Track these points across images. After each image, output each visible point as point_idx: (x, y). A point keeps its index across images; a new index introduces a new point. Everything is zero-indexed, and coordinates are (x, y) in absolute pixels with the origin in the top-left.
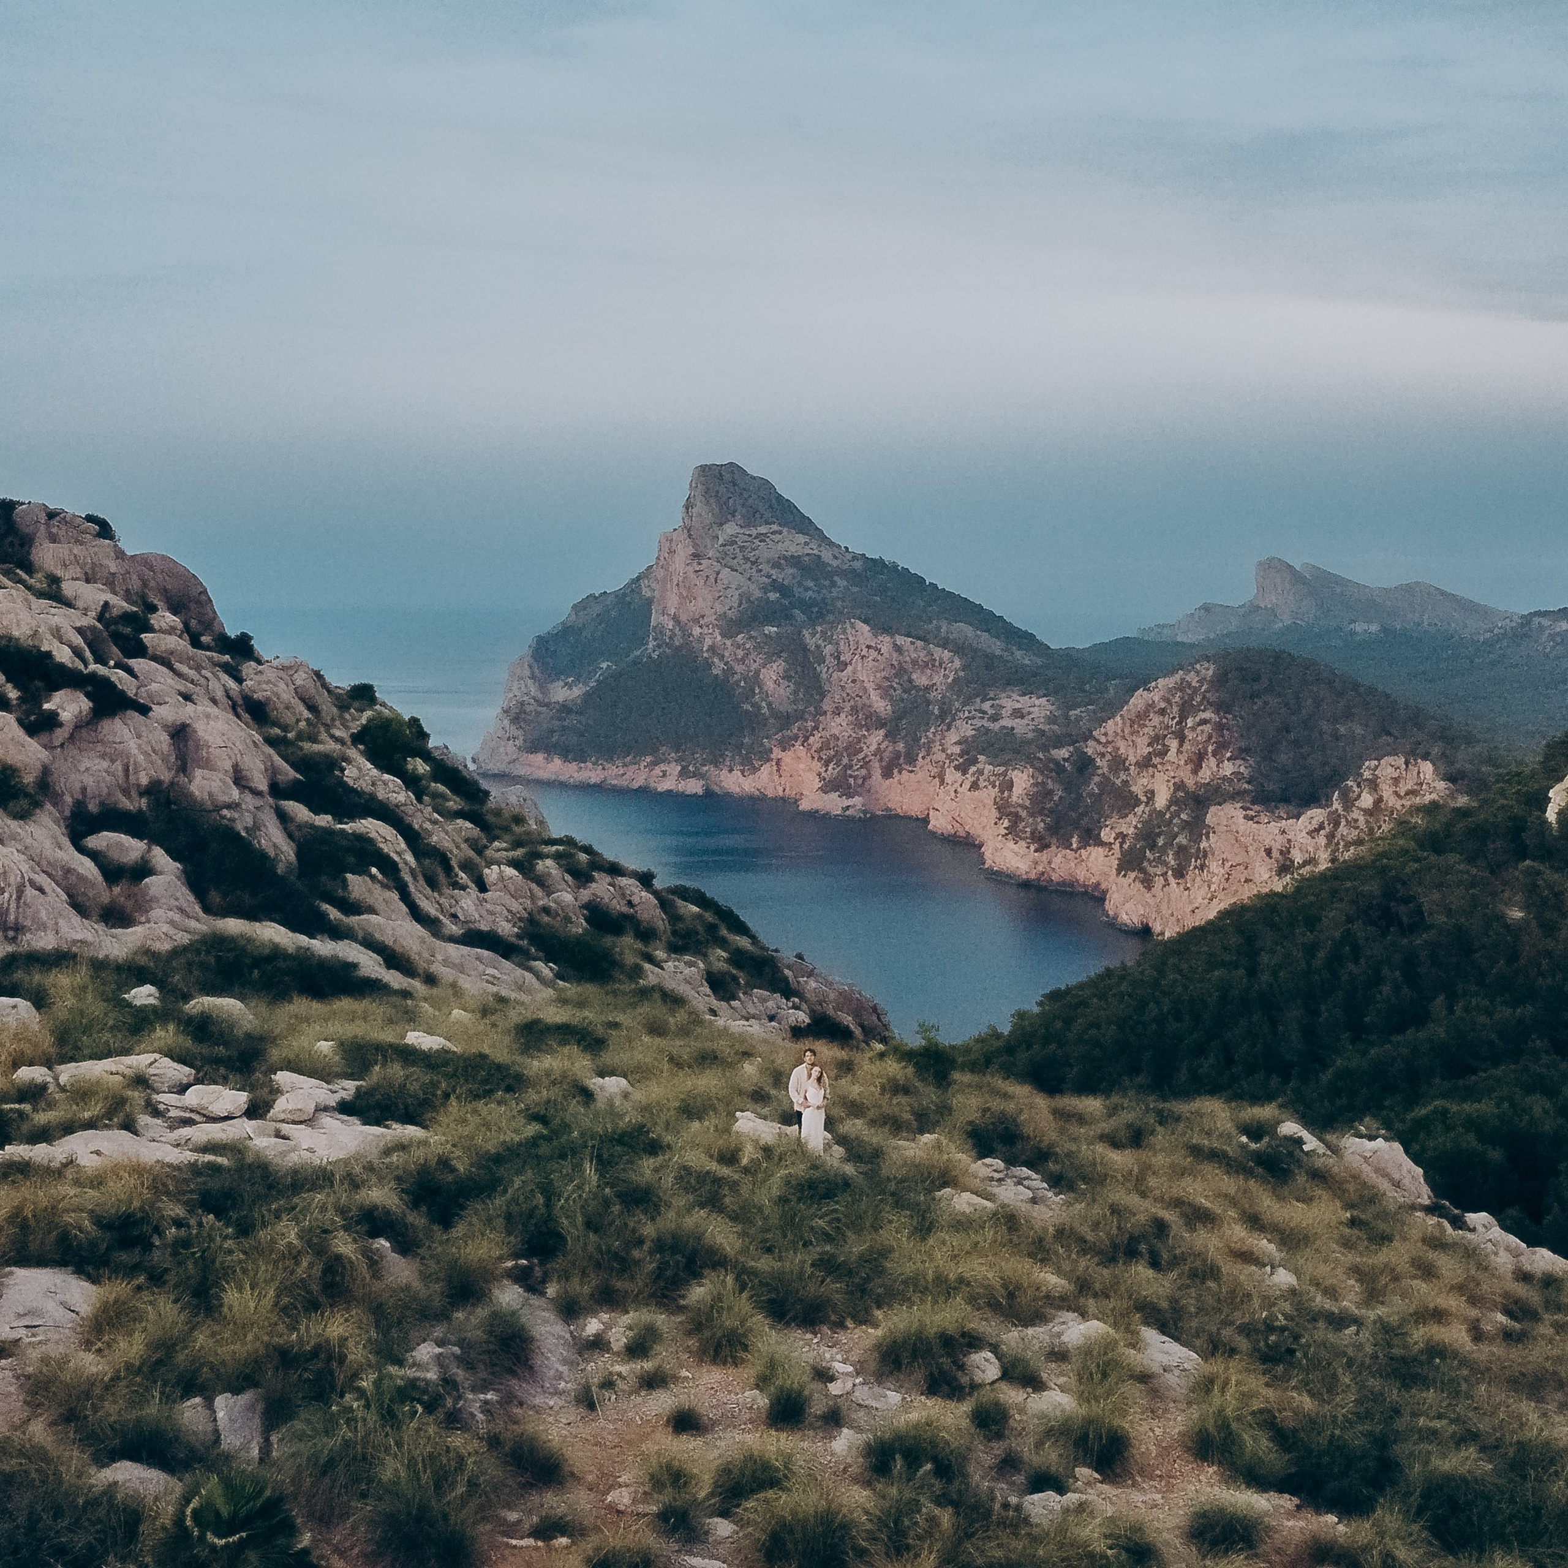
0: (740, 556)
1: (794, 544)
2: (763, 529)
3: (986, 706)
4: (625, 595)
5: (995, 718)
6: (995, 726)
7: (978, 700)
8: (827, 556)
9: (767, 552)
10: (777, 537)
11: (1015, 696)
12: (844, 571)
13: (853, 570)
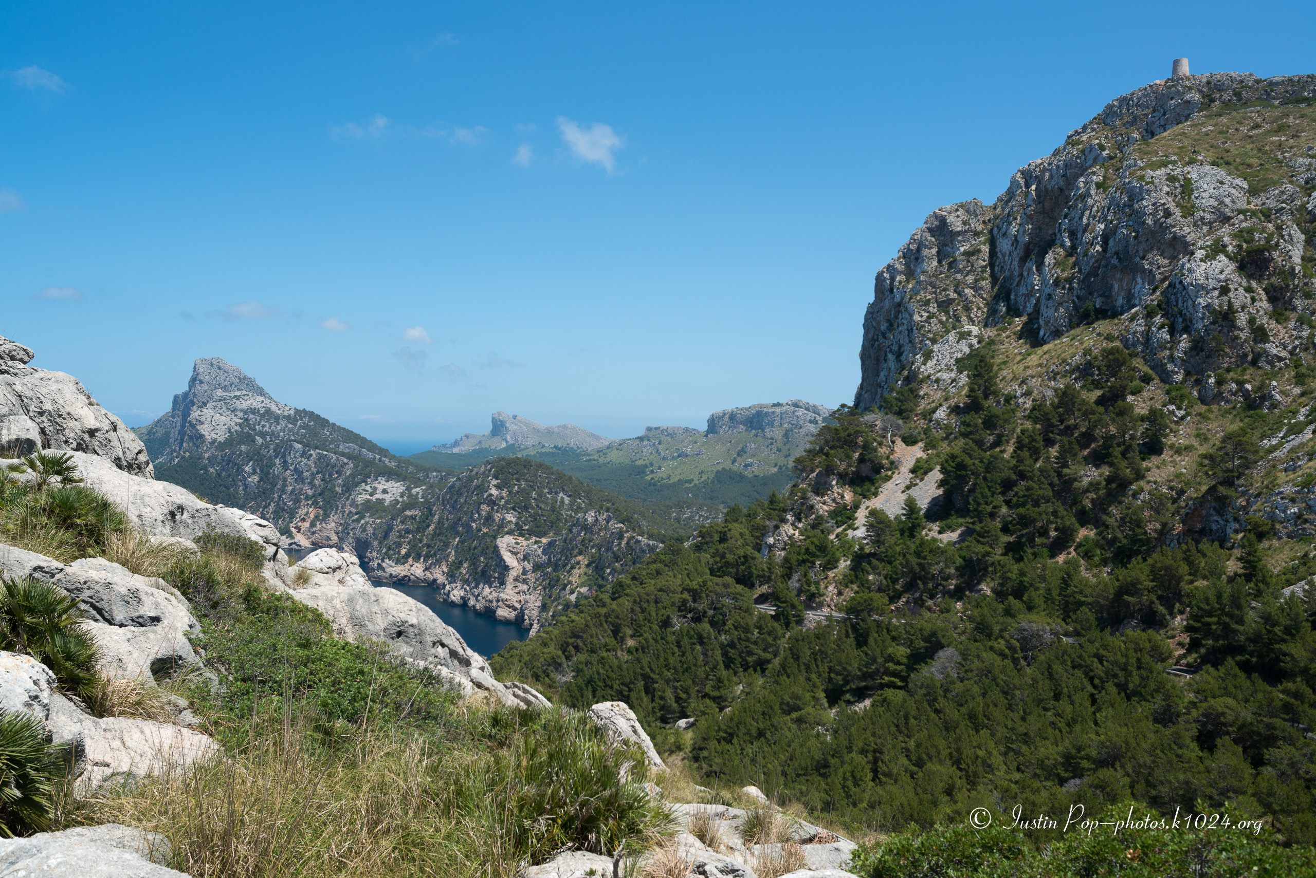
0: (224, 408)
1: (256, 402)
2: (238, 393)
3: (368, 488)
4: (152, 428)
5: (371, 495)
6: (374, 498)
7: (363, 484)
8: (274, 408)
9: (244, 404)
10: (246, 398)
11: (383, 482)
12: (284, 417)
13: (289, 416)
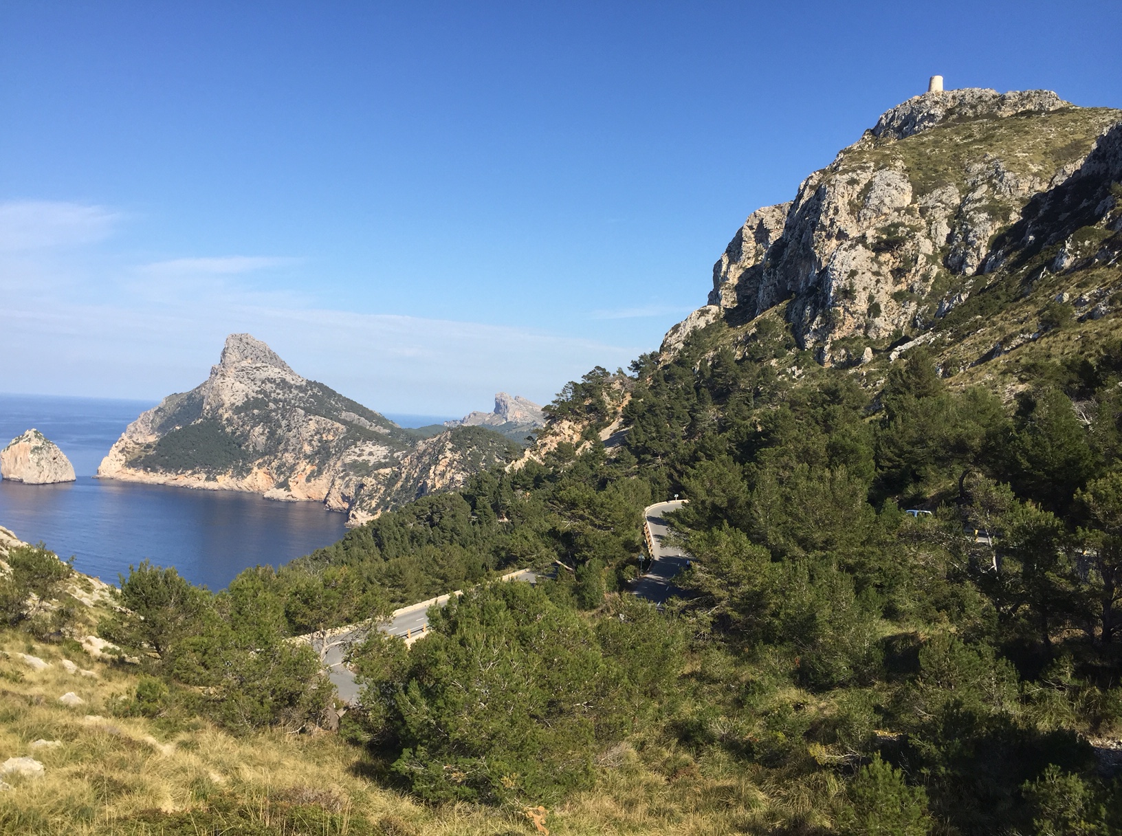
0: (246, 377)
1: (273, 372)
2: (258, 365)
3: (357, 450)
4: (192, 394)
5: (359, 456)
6: (360, 459)
7: (353, 446)
8: (289, 378)
9: (263, 375)
10: (265, 369)
11: (370, 446)
12: (296, 387)
13: (301, 386)
